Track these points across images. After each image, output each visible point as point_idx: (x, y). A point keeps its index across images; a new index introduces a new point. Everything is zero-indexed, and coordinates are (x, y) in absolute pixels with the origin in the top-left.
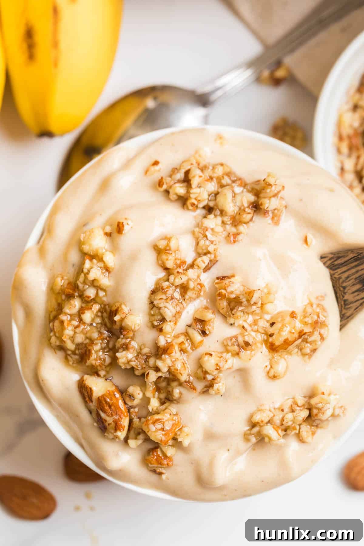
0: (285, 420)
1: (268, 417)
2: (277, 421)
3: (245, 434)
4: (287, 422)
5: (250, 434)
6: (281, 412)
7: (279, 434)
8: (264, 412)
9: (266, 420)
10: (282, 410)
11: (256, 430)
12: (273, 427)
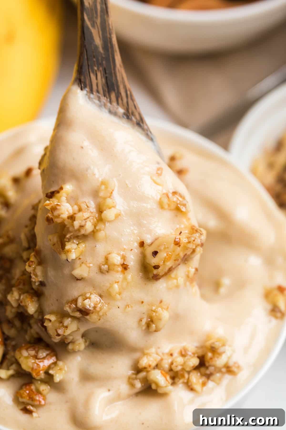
0: (175, 364)
1: (155, 360)
2: (166, 366)
3: (129, 378)
4: (177, 366)
5: (136, 379)
6: (170, 357)
7: (167, 380)
8: (150, 355)
9: (154, 364)
10: (171, 355)
11: (142, 375)
12: (161, 372)
